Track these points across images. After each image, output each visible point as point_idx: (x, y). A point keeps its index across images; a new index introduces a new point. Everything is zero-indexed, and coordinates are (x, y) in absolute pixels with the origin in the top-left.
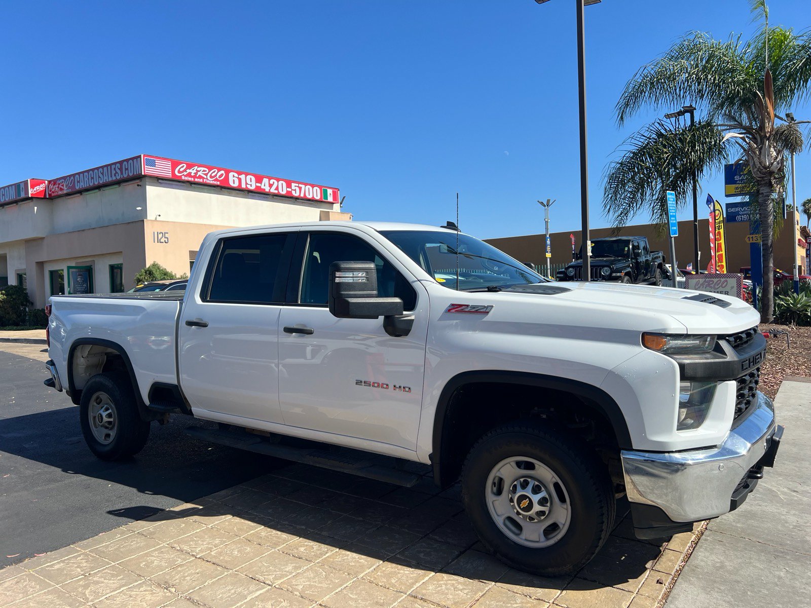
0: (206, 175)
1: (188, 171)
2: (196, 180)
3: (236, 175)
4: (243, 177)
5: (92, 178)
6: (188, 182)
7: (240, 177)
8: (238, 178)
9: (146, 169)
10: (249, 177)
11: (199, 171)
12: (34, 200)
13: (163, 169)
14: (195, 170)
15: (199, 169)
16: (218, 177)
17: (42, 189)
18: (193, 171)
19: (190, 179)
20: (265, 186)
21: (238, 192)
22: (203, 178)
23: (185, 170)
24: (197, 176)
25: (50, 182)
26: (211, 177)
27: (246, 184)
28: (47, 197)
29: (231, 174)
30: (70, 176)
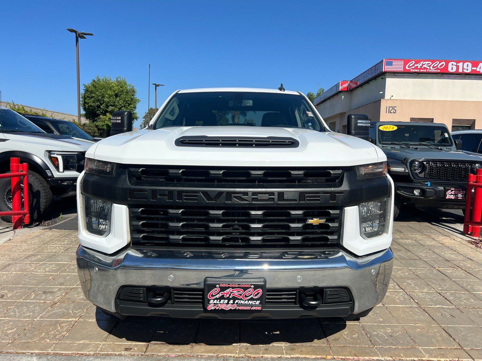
0: (430, 66)
1: (416, 65)
2: (421, 71)
3: (455, 63)
4: (460, 64)
5: (364, 77)
6: (416, 72)
7: (458, 64)
8: (456, 65)
9: (386, 68)
10: (466, 64)
11: (425, 64)
12: (343, 92)
13: (398, 66)
14: (421, 64)
15: (424, 63)
16: (439, 67)
17: (346, 86)
18: (419, 66)
19: (416, 71)
20: (480, 69)
21: (455, 75)
22: (427, 69)
23: (414, 65)
24: (422, 68)
25: (350, 81)
26: (433, 67)
27: (463, 69)
28: (349, 90)
29: (450, 64)
30: (357, 77)
